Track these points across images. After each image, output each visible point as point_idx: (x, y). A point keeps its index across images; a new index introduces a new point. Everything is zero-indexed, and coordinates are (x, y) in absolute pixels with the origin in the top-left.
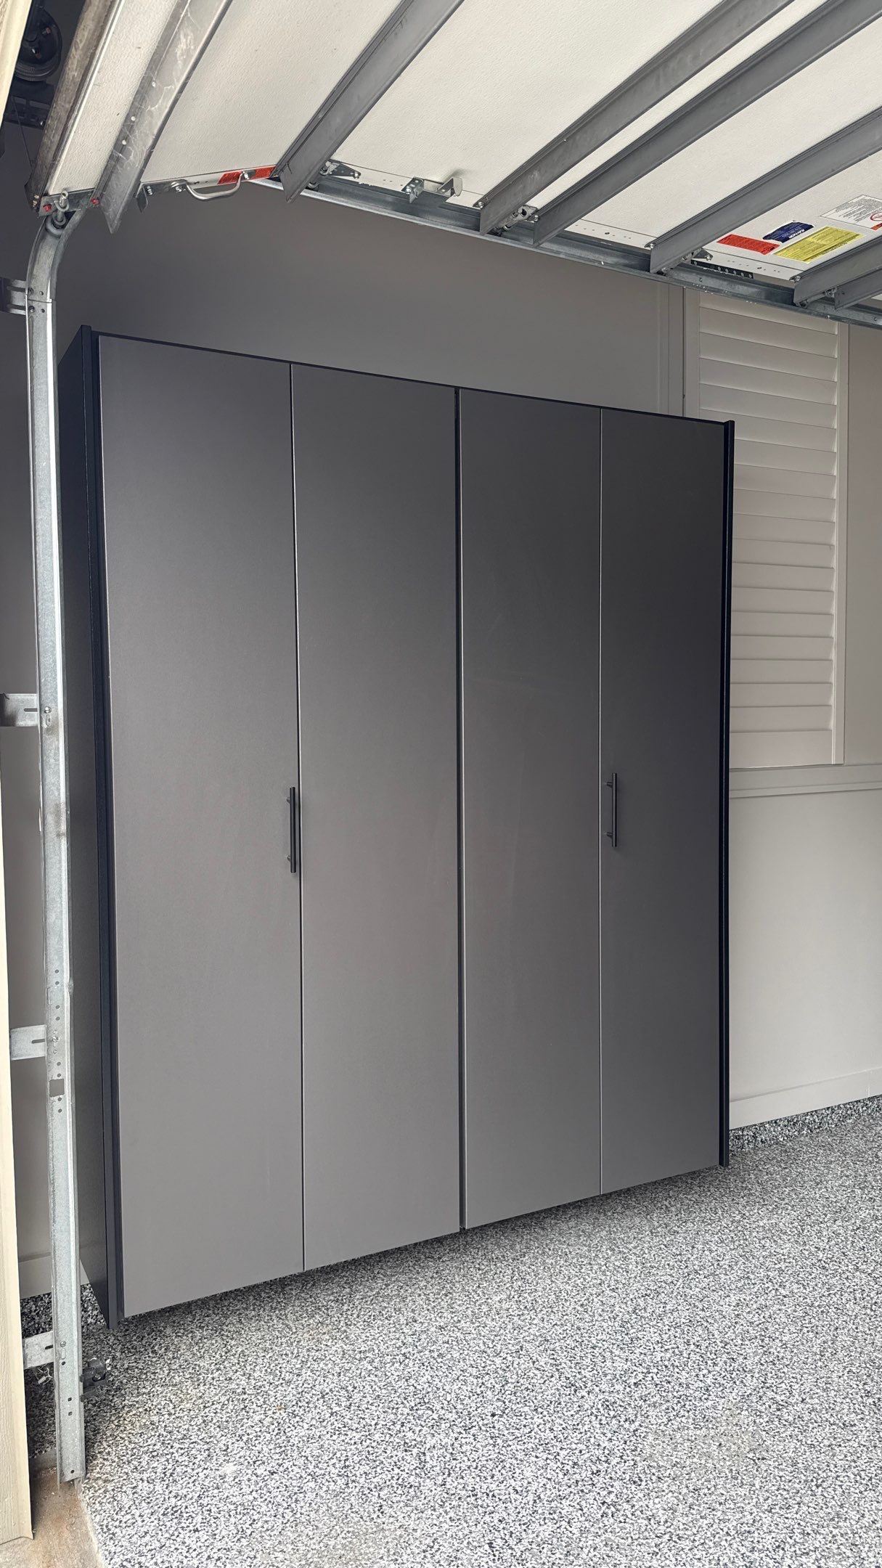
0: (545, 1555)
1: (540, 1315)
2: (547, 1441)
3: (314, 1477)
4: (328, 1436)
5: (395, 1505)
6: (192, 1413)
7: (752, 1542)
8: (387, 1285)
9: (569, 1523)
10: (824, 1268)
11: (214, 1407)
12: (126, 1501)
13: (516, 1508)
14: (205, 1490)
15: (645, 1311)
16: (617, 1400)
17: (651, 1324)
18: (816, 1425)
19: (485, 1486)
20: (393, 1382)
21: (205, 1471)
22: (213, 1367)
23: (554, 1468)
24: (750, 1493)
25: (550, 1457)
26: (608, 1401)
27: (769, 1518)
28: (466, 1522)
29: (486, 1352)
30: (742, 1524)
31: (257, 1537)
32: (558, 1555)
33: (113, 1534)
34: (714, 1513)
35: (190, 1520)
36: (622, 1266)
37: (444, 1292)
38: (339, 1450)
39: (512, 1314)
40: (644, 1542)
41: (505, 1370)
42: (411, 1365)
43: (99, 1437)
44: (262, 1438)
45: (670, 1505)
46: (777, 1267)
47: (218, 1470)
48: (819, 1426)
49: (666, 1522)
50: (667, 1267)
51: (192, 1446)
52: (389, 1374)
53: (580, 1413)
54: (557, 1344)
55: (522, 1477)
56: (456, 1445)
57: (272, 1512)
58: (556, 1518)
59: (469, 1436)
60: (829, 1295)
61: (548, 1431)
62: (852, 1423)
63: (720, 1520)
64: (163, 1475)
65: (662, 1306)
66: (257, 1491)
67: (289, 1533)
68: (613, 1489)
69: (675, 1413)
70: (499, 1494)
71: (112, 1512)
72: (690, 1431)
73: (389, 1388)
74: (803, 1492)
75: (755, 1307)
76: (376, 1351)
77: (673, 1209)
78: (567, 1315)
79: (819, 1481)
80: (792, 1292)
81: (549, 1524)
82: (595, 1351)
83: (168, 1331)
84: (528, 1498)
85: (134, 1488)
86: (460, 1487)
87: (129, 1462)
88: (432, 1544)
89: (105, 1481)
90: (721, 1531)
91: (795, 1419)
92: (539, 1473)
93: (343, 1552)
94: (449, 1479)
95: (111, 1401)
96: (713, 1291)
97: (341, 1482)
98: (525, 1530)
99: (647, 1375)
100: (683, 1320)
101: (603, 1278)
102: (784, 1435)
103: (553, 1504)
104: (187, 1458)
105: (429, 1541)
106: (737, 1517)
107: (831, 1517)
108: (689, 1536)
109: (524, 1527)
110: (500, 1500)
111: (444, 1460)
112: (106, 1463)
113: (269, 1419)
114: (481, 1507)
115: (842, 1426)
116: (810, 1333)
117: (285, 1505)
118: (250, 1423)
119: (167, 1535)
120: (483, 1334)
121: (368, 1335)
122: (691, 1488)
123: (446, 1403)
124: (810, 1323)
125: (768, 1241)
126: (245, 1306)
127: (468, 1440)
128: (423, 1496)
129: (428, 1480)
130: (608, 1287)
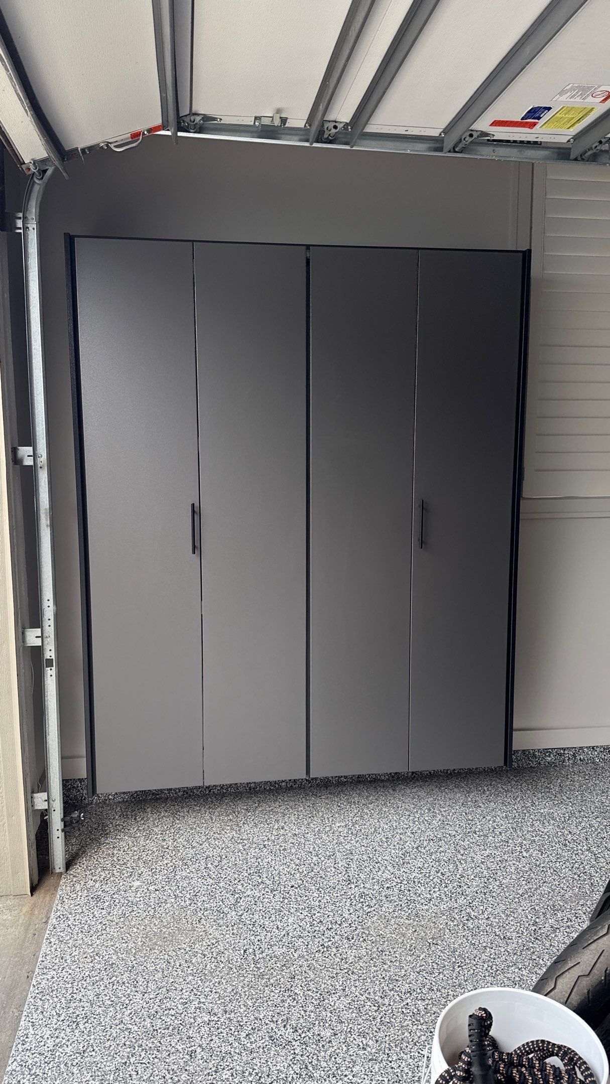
0: (270, 963)
1: (357, 839)
2: (313, 906)
3: (176, 897)
4: (196, 879)
5: (208, 920)
6: (135, 853)
7: (395, 986)
8: (280, 806)
9: (295, 950)
10: (565, 845)
11: (148, 852)
12: (78, 887)
13: (272, 936)
14: (119, 890)
15: (424, 849)
16: (370, 893)
17: (423, 857)
18: (486, 933)
19: (262, 921)
20: (249, 858)
21: (124, 882)
22: (160, 832)
23: (307, 921)
24: (413, 960)
25: (309, 915)
26: (364, 893)
27: (415, 976)
28: (240, 937)
29: (311, 853)
30: (396, 975)
31: (130, 919)
32: (277, 965)
33: (64, 902)
34: (384, 966)
35: (102, 903)
36: (429, 821)
37: (309, 816)
38: (197, 886)
39: (341, 835)
40: (331, 970)
41: (315, 864)
42: (265, 851)
43: (84, 855)
44: (163, 872)
45: (360, 955)
46: (532, 839)
47: (131, 883)
48: (487, 934)
49: (351, 963)
50: (458, 826)
51: (125, 869)
52: (249, 854)
53: (343, 896)
54: (356, 857)
55: (286, 921)
56: (261, 898)
57: (144, 909)
58: (290, 946)
59: (272, 895)
60: (555, 862)
61: (317, 902)
62: (510, 938)
63: (384, 970)
64: (102, 880)
65: (437, 847)
66: (143, 897)
67: (146, 921)
68: (333, 940)
69: (400, 908)
70: (267, 927)
71: (69, 891)
72: (402, 920)
73: (245, 861)
74: (447, 967)
75: (498, 859)
76: (250, 841)
77: (488, 793)
78: (374, 842)
79: (462, 964)
80: (531, 856)
81: (284, 948)
82: (376, 865)
83: (149, 810)
84: (282, 933)
85: (85, 882)
86: (249, 919)
87: (90, 870)
88: (215, 943)
89: (74, 876)
90: (380, 976)
91: (474, 927)
92: (297, 922)
93: (167, 936)
94: (245, 914)
95: (100, 839)
96: (478, 845)
97: (188, 903)
98: (269, 948)
99: (399, 884)
100: (445, 858)
101: (411, 825)
102: (459, 935)
103: (293, 939)
104: (119, 874)
105: (214, 941)
106: (396, 971)
107: (455, 984)
108: (359, 973)
109: (269, 947)
110: (266, 930)
111: (249, 903)
112: (79, 868)
113: (171, 864)
114: (253, 931)
115: (502, 937)
116: (524, 882)
117: (153, 907)
118: (161, 864)
119: (88, 908)
120: (317, 842)
121: (252, 831)
122: (379, 950)
123: (271, 875)
124: (529, 875)
125: (539, 822)
126: (196, 804)
127: (269, 897)
128: (226, 919)
129: (234, 912)
130: (411, 831)
